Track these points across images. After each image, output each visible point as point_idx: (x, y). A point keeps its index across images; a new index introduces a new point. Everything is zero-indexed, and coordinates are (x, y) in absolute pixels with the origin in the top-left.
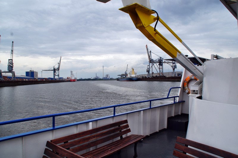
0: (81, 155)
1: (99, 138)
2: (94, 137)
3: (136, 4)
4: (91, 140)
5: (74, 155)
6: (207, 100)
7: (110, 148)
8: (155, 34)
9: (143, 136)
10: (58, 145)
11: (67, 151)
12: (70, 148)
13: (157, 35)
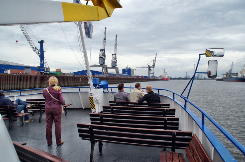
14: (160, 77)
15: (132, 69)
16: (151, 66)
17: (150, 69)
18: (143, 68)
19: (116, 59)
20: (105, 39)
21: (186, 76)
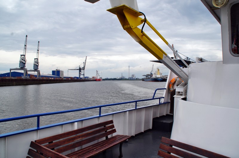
0: (66, 156)
1: (84, 139)
2: (79, 137)
3: (124, 6)
4: (76, 141)
5: (59, 155)
6: (192, 102)
7: (95, 149)
8: (142, 35)
9: (128, 136)
10: (42, 145)
11: (52, 152)
12: (55, 148)
13: (144, 36)
14: (93, 78)
15: (61, 71)
16: (81, 68)
17: (80, 71)
18: (74, 70)
19: (38, 63)
20: (26, 46)
21: (121, 77)
